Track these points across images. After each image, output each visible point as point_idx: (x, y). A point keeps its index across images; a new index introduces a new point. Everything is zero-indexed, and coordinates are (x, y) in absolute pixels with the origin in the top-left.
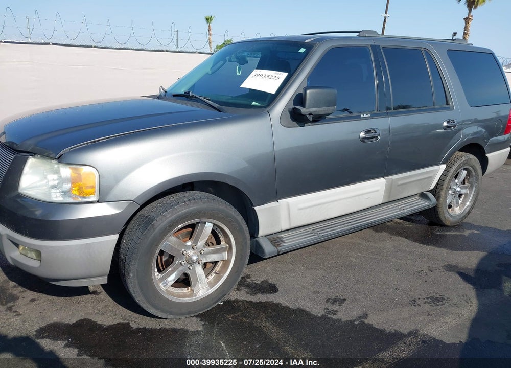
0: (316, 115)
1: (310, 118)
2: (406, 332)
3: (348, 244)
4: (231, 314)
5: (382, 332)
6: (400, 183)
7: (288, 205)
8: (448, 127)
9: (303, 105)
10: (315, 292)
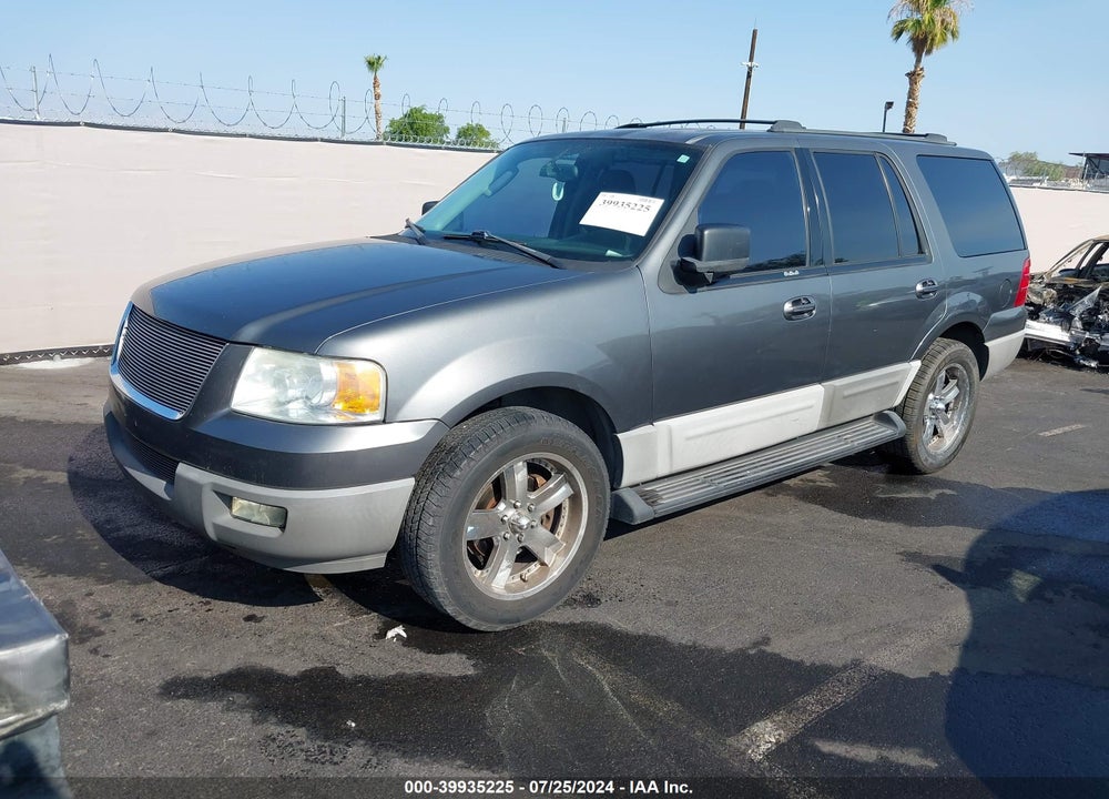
0: (718, 273)
1: (710, 277)
2: (840, 664)
3: (717, 519)
4: (522, 645)
5: (799, 664)
6: (846, 393)
7: (670, 431)
8: (924, 293)
9: (698, 255)
10: (669, 604)
